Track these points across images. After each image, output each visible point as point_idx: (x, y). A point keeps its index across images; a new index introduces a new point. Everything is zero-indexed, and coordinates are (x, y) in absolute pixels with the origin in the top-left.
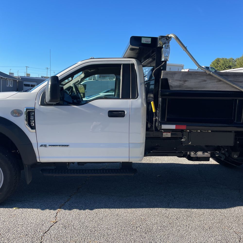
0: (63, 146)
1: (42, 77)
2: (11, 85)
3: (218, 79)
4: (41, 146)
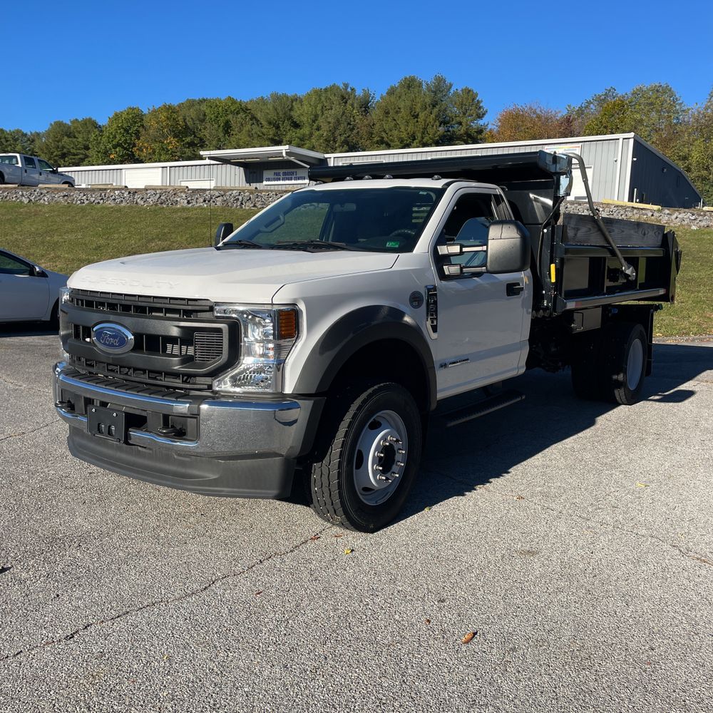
0: (463, 360)
4: (441, 366)
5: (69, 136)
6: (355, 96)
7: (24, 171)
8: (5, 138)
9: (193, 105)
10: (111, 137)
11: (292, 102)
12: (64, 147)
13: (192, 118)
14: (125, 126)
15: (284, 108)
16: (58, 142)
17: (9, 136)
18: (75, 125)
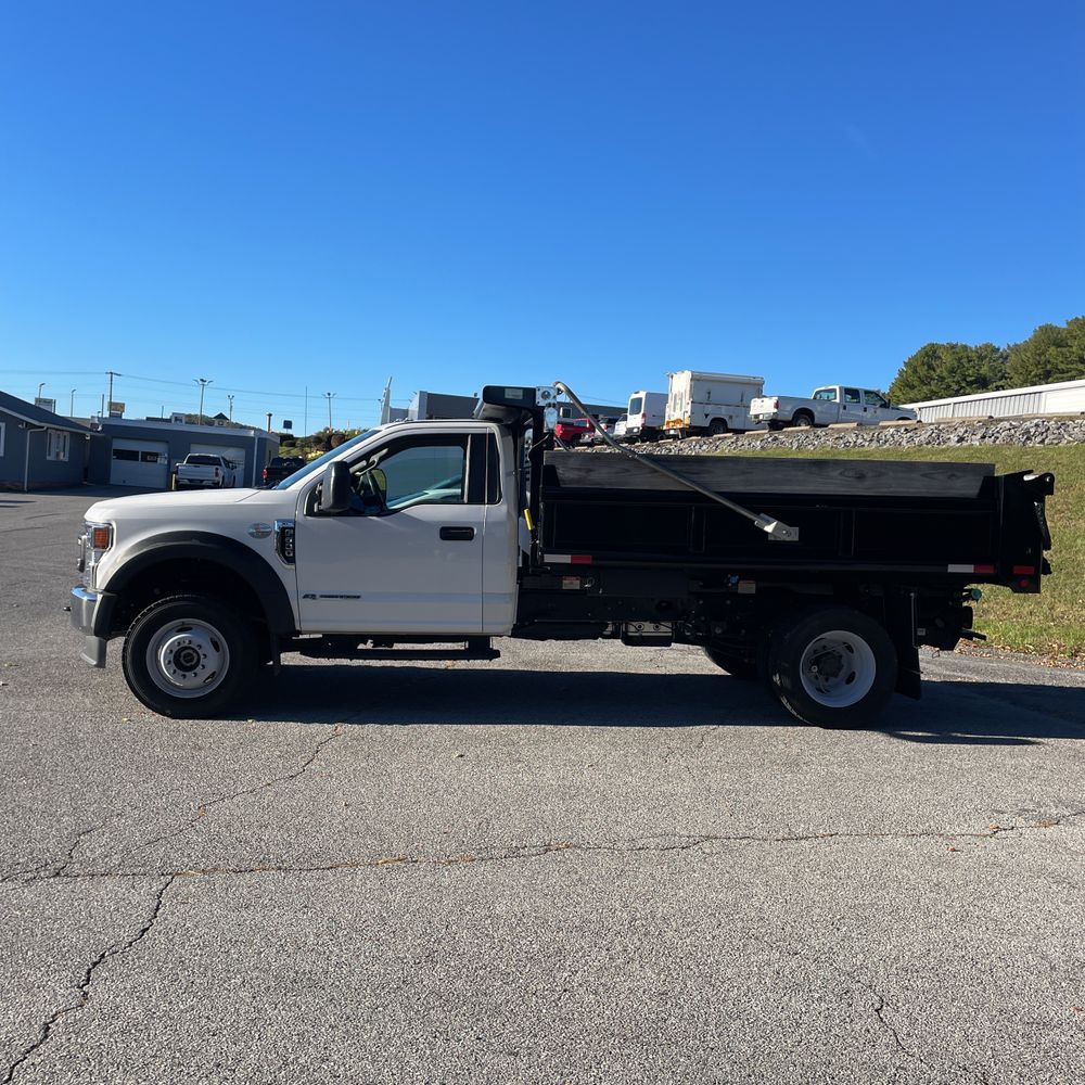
0: (348, 597)
1: (176, 419)
2: (62, 454)
3: (649, 468)
4: (306, 596)
7: (842, 408)
8: (968, 357)
16: (1040, 355)
17: (973, 354)
18: (1071, 327)
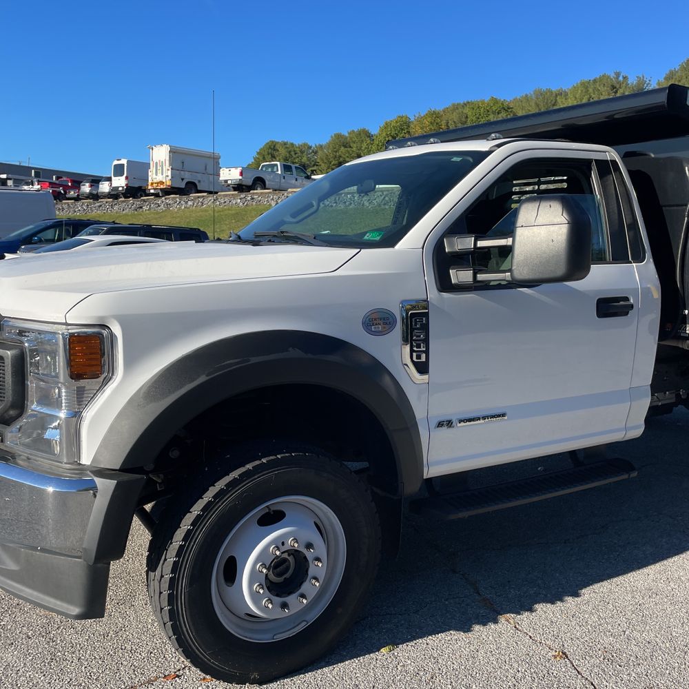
4: (440, 425)
5: (345, 147)
6: (627, 84)
7: (282, 178)
8: (294, 151)
9: (457, 108)
10: (380, 144)
11: (556, 96)
12: (341, 157)
13: (454, 122)
14: (393, 133)
15: (547, 103)
16: (336, 152)
17: (298, 149)
18: (351, 136)
